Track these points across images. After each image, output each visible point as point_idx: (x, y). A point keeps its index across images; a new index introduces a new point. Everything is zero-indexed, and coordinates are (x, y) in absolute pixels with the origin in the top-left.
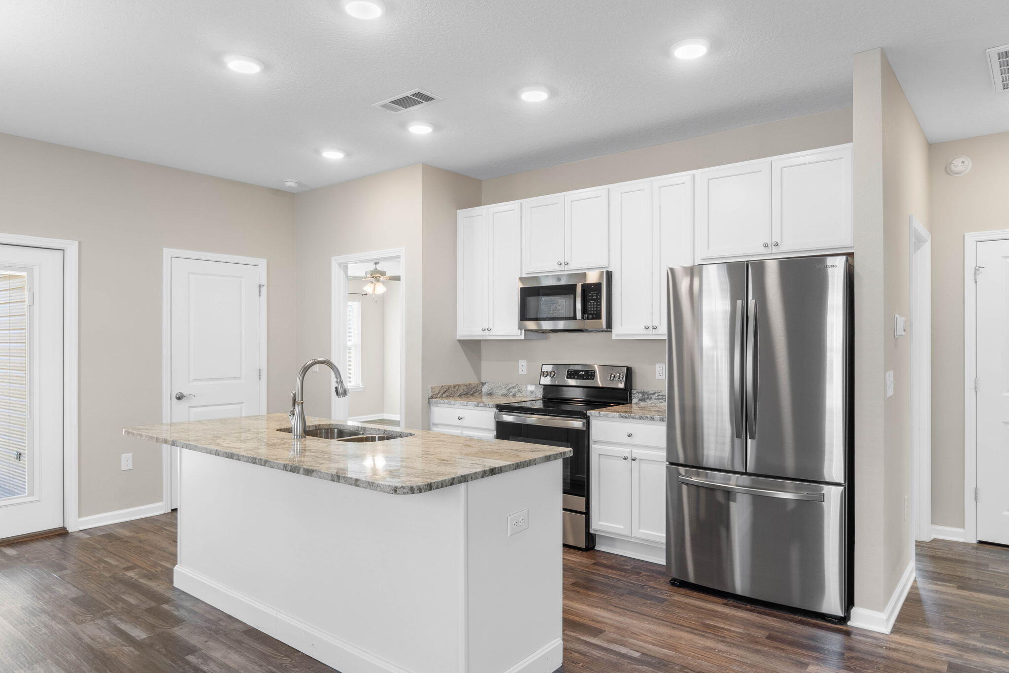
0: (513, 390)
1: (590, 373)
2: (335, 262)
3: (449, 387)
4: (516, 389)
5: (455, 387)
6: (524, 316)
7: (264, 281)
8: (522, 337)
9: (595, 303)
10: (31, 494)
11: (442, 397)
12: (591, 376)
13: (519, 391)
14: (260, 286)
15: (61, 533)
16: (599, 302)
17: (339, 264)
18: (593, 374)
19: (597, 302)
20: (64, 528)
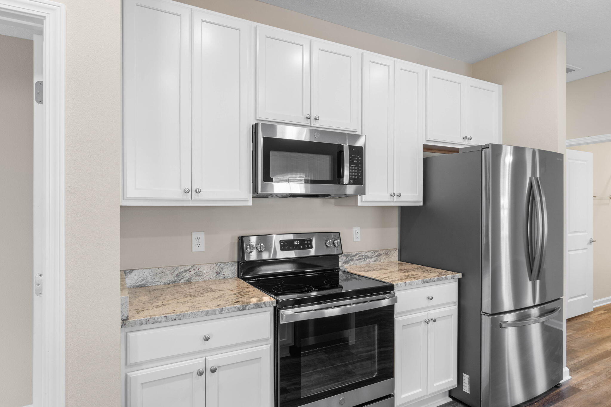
0: (187, 275)
1: (306, 242)
4: (192, 273)
9: (356, 168)
12: (308, 244)
13: (197, 275)
16: (360, 167)
18: (309, 242)
19: (358, 167)
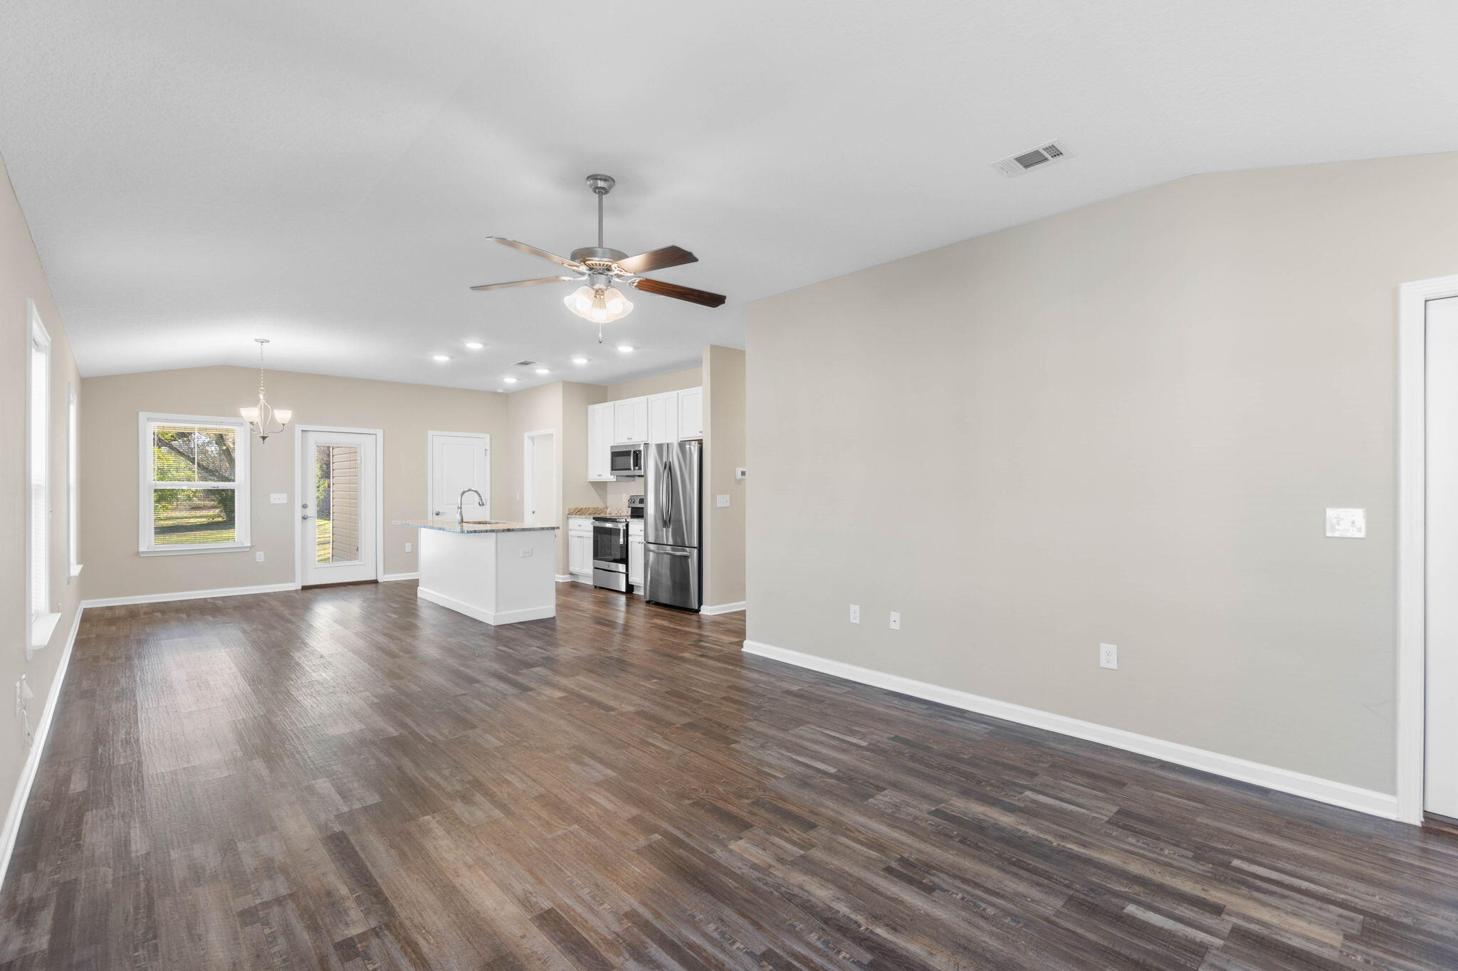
0: (603, 509)
2: (526, 435)
3: (581, 509)
5: (585, 509)
6: (613, 468)
7: (488, 448)
8: (615, 480)
10: (361, 561)
11: (576, 514)
13: (605, 510)
14: (486, 450)
15: (375, 582)
17: (529, 437)
19: (640, 460)
20: (377, 580)
